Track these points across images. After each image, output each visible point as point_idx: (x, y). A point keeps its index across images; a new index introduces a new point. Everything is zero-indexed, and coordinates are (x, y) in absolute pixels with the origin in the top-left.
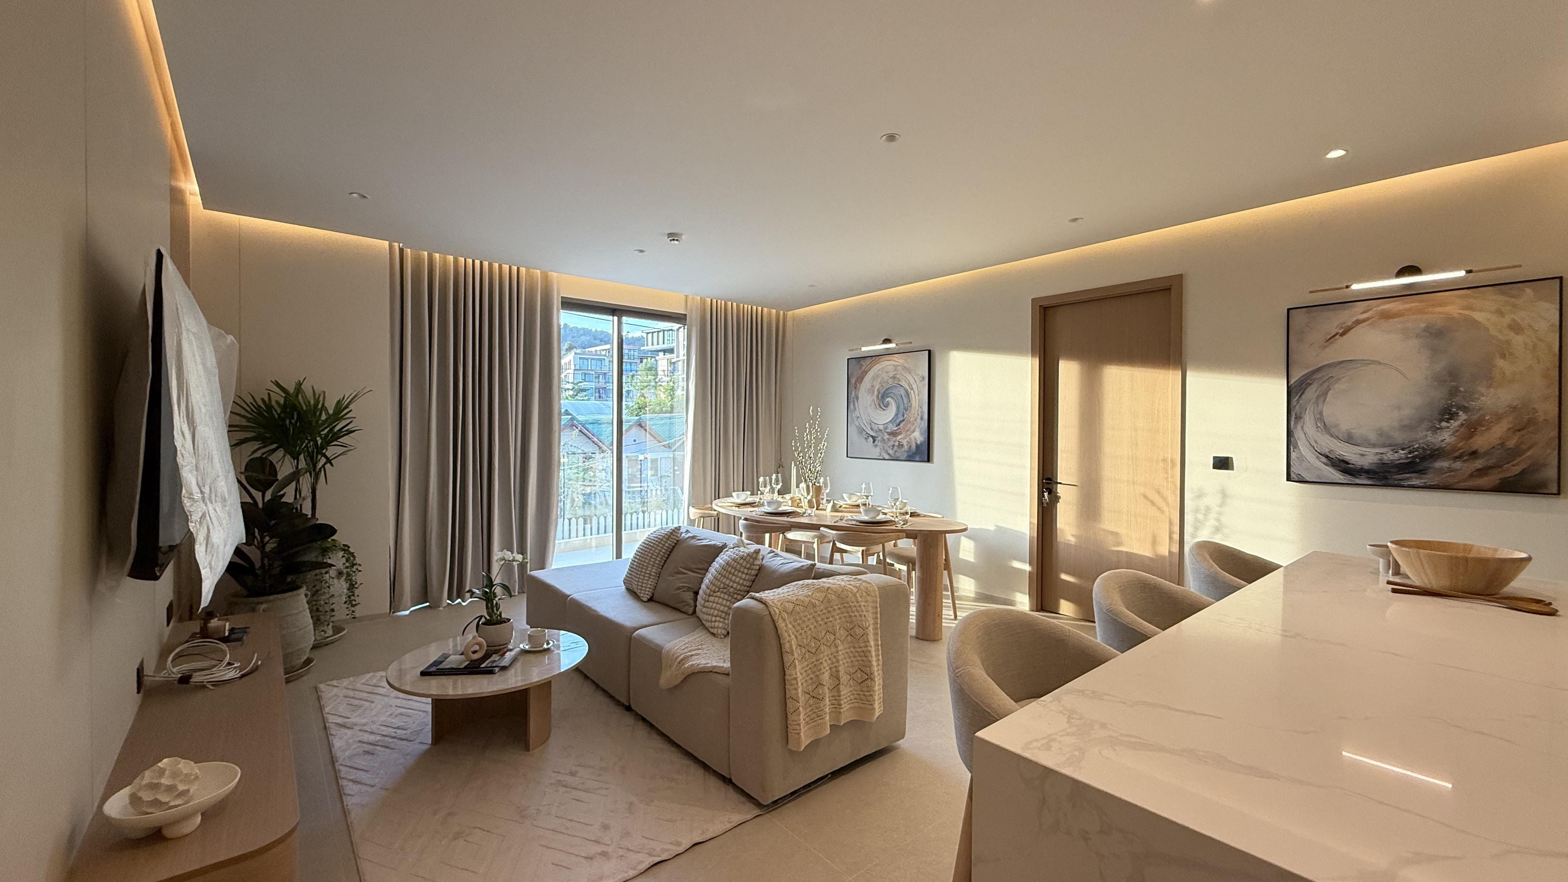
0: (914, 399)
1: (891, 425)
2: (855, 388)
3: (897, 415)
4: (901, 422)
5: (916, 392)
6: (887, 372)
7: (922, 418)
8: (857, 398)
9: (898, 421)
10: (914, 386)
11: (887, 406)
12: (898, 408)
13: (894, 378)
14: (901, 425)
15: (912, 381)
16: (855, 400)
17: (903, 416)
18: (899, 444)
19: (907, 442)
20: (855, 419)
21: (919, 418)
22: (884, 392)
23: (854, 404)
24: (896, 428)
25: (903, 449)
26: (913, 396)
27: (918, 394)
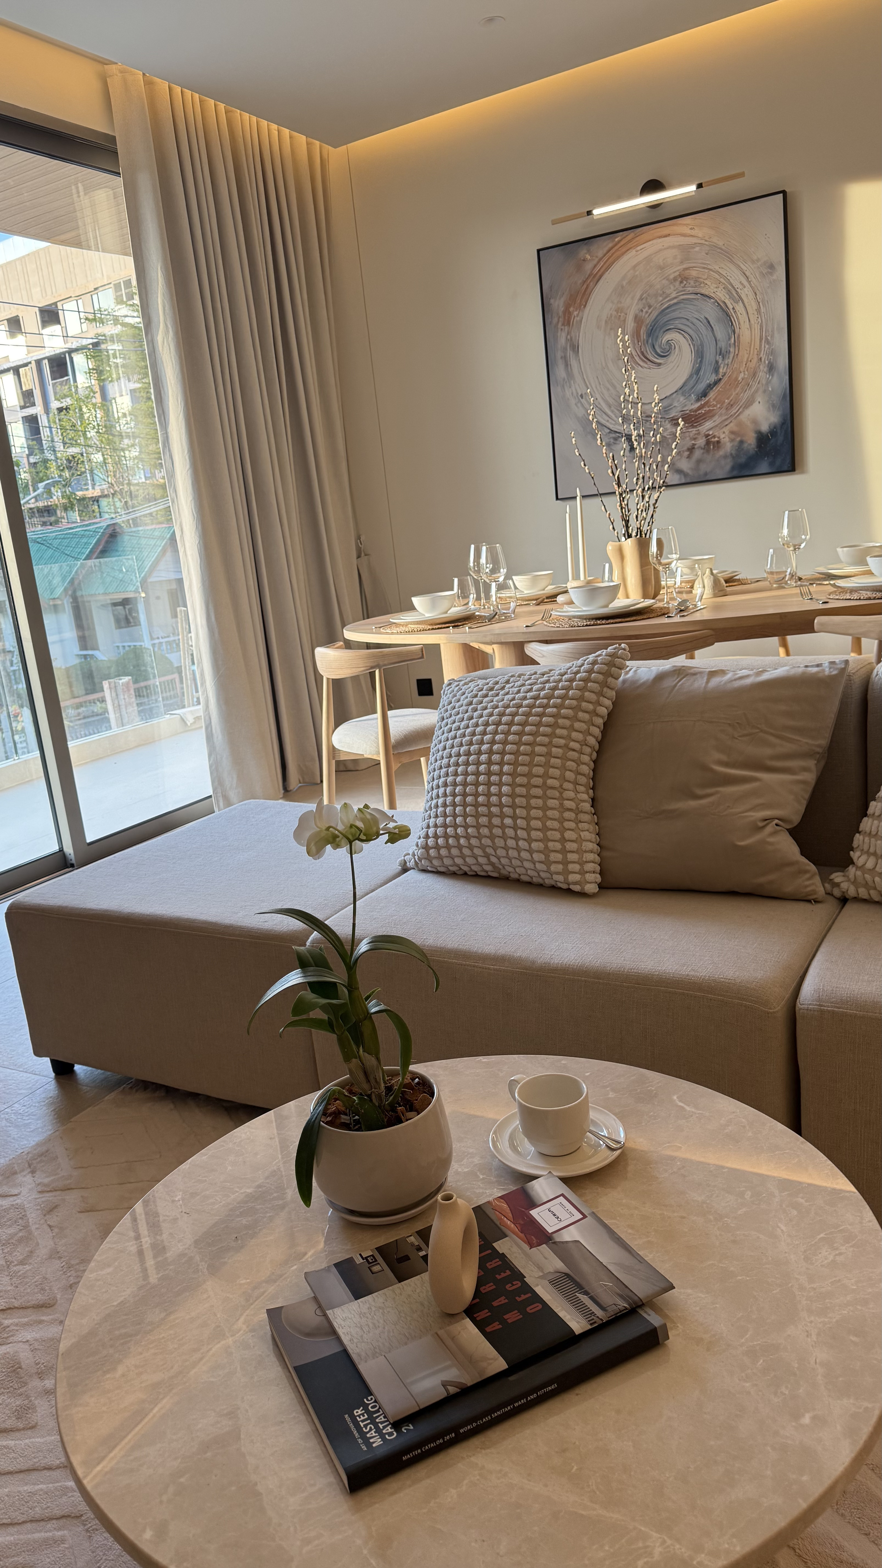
0: (745, 326)
1: (682, 399)
2: (568, 323)
3: (697, 372)
4: (710, 387)
5: (752, 306)
6: (661, 268)
7: (771, 368)
8: (575, 348)
9: (701, 386)
10: (746, 293)
11: (666, 353)
12: (700, 355)
13: (683, 278)
14: (712, 395)
15: (736, 278)
16: (570, 353)
17: (716, 370)
18: (708, 443)
19: (732, 432)
20: (573, 402)
21: (763, 368)
22: (656, 321)
23: (567, 365)
24: (698, 405)
25: (721, 453)
26: (743, 318)
27: (758, 311)
